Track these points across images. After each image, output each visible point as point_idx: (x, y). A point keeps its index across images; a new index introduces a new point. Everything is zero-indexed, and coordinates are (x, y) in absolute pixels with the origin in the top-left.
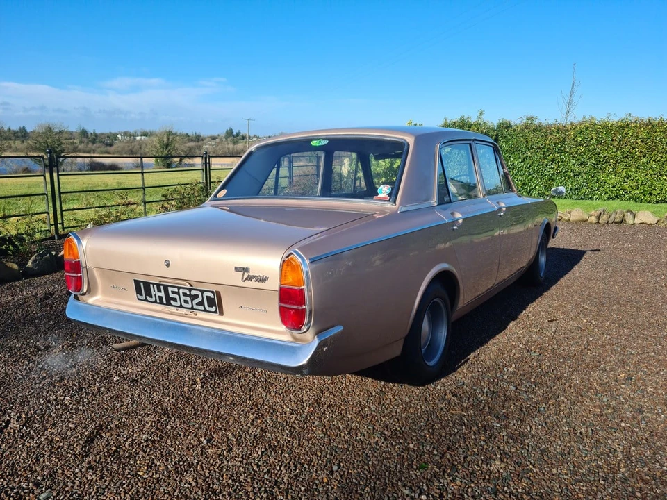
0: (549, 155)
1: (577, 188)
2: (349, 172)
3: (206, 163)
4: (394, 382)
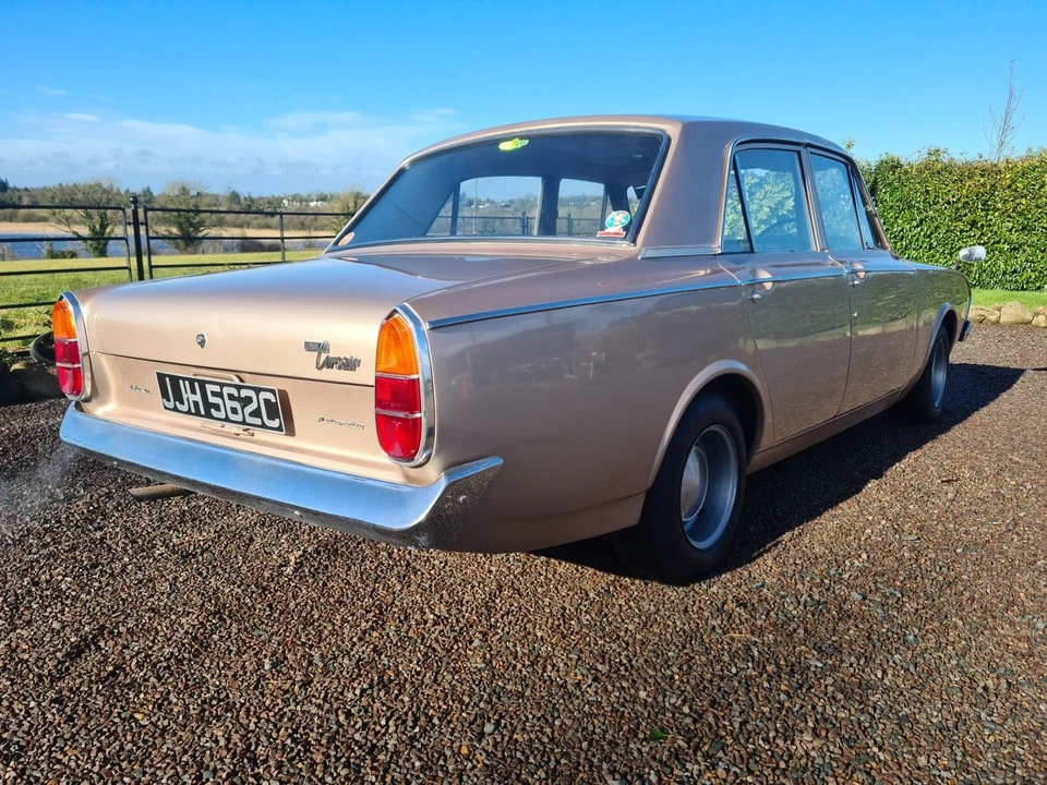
0: (966, 215)
1: (1015, 271)
4: (633, 576)
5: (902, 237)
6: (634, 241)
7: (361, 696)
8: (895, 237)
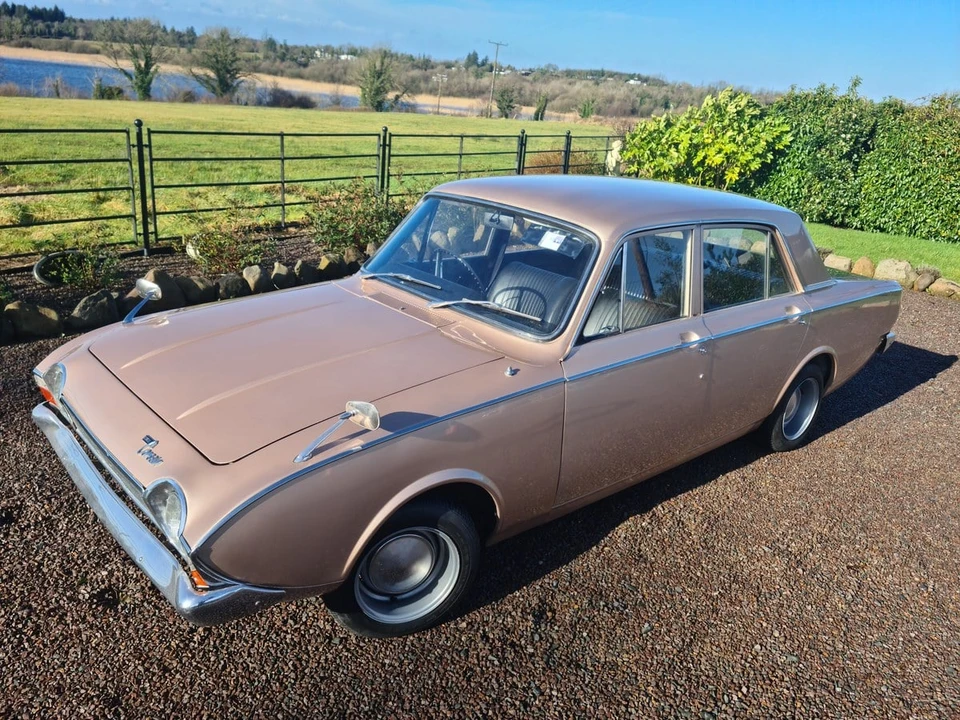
2: (618, 163)
3: (384, 145)
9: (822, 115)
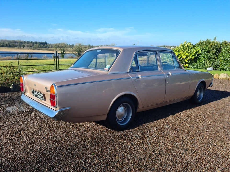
5: (227, 59)
6: (108, 71)
7: (53, 144)
8: (225, 59)
9: (208, 45)
